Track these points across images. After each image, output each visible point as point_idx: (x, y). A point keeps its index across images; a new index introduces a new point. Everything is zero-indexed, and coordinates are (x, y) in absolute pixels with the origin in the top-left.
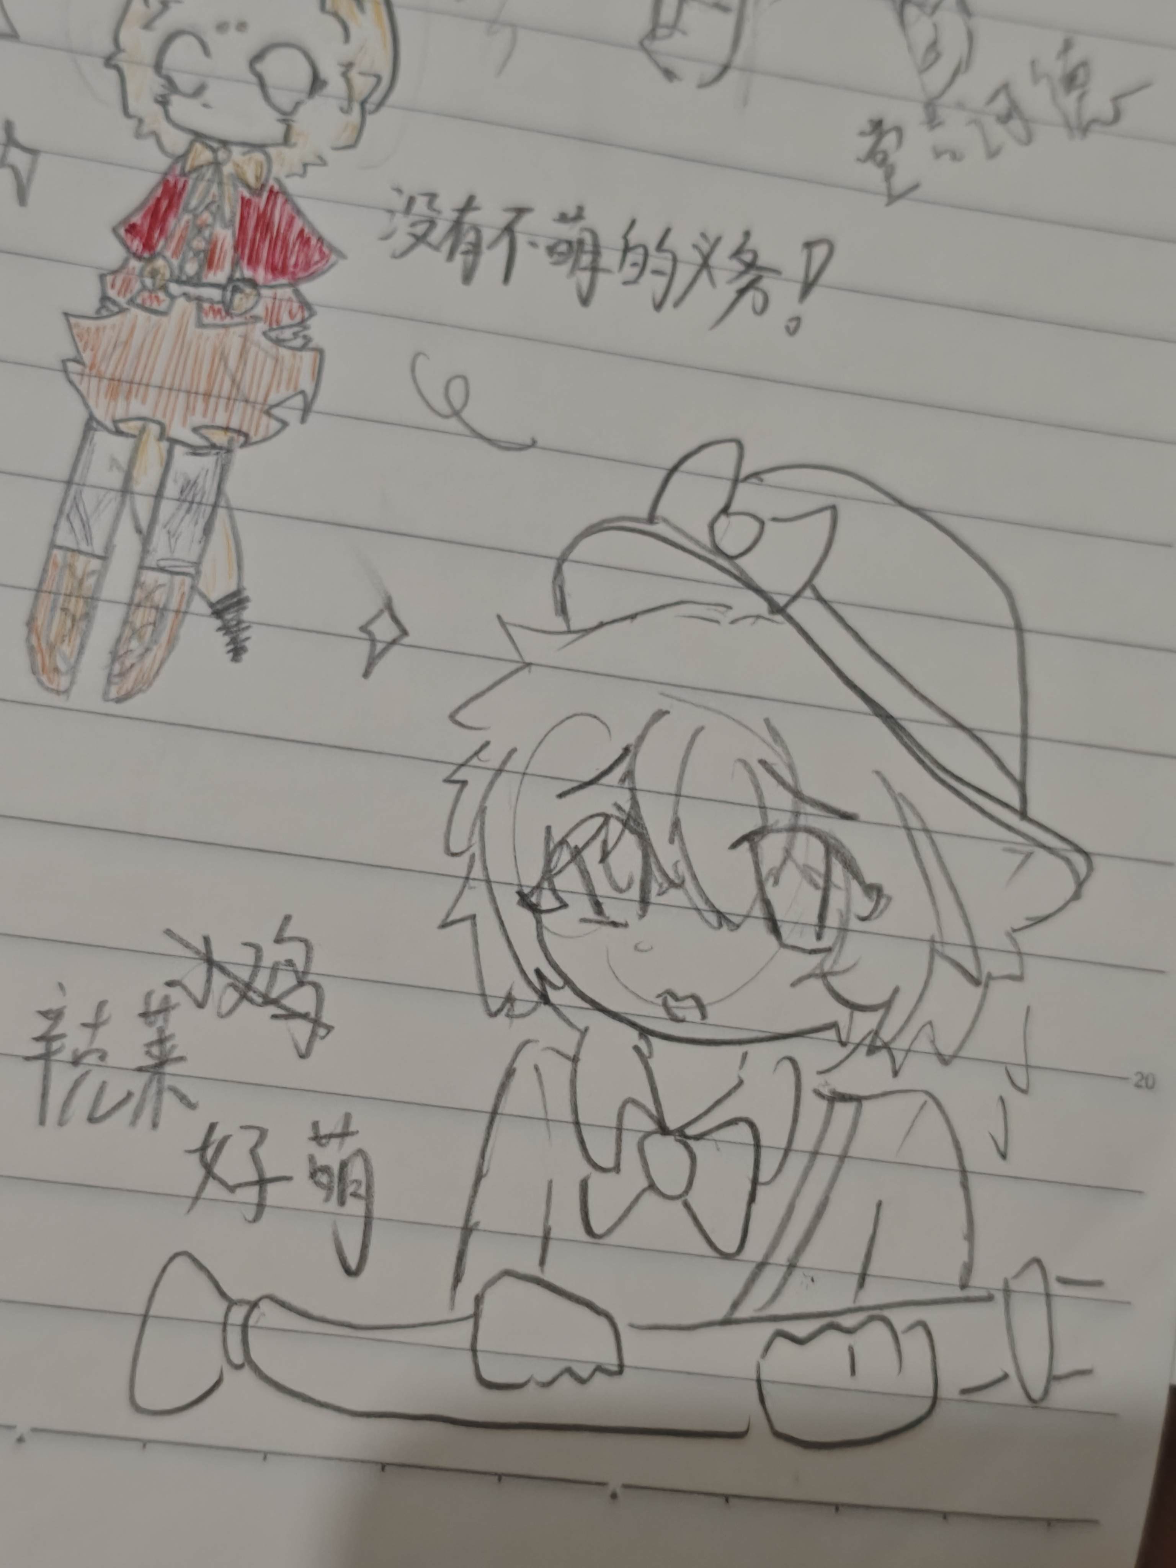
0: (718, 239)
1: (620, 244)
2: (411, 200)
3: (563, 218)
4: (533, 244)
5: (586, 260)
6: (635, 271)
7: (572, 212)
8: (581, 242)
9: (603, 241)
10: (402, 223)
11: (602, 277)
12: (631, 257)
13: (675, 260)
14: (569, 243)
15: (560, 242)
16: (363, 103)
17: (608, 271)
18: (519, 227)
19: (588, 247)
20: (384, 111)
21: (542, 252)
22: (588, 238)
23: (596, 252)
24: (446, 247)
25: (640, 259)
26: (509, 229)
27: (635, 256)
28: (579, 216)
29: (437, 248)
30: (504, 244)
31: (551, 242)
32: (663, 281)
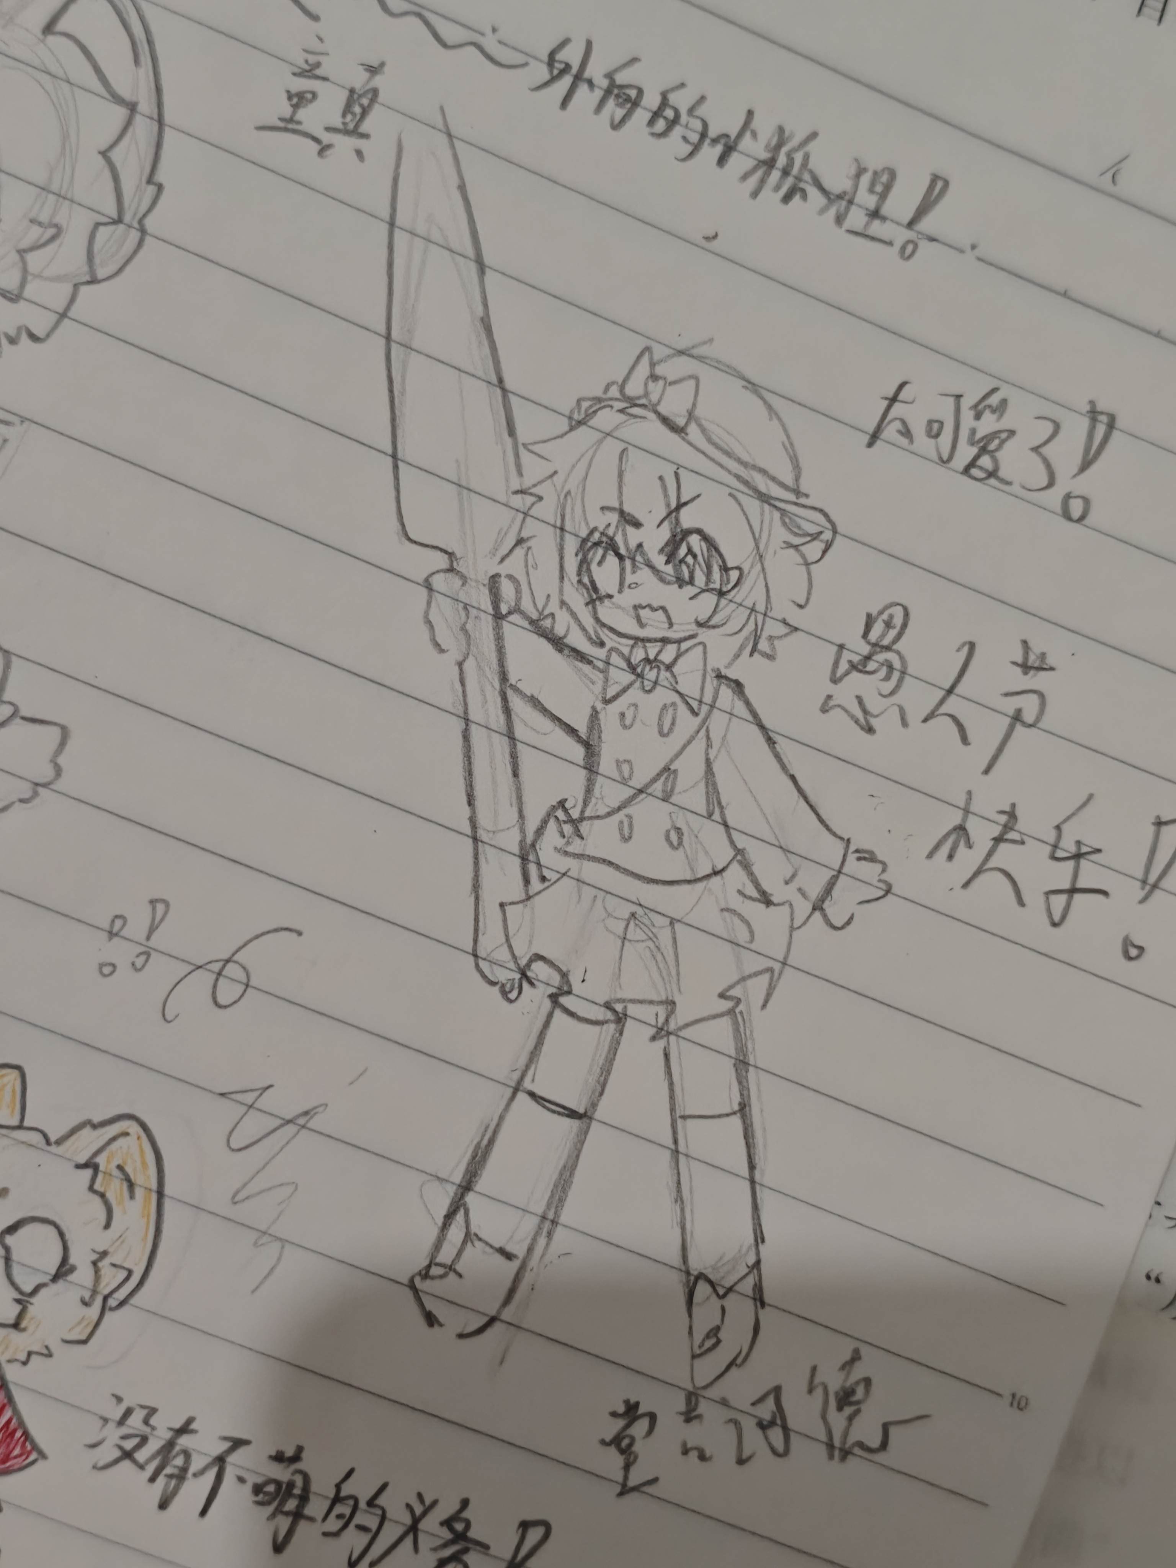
0: (435, 1503)
1: (332, 1494)
2: (128, 1412)
3: (279, 1458)
4: (241, 1480)
5: (291, 1505)
6: (340, 1523)
7: (289, 1452)
8: (291, 1485)
9: (314, 1487)
10: (113, 1434)
11: (303, 1525)
12: (339, 1509)
13: (383, 1518)
14: (278, 1484)
15: (269, 1481)
16: (105, 1299)
17: (311, 1519)
18: (231, 1459)
19: (297, 1491)
20: (126, 1309)
21: (248, 1488)
22: (299, 1481)
23: (304, 1498)
24: (151, 1469)
25: (347, 1511)
26: (220, 1461)
27: (345, 1509)
28: (296, 1458)
29: (142, 1467)
30: (212, 1474)
31: (259, 1480)
32: (365, 1538)
